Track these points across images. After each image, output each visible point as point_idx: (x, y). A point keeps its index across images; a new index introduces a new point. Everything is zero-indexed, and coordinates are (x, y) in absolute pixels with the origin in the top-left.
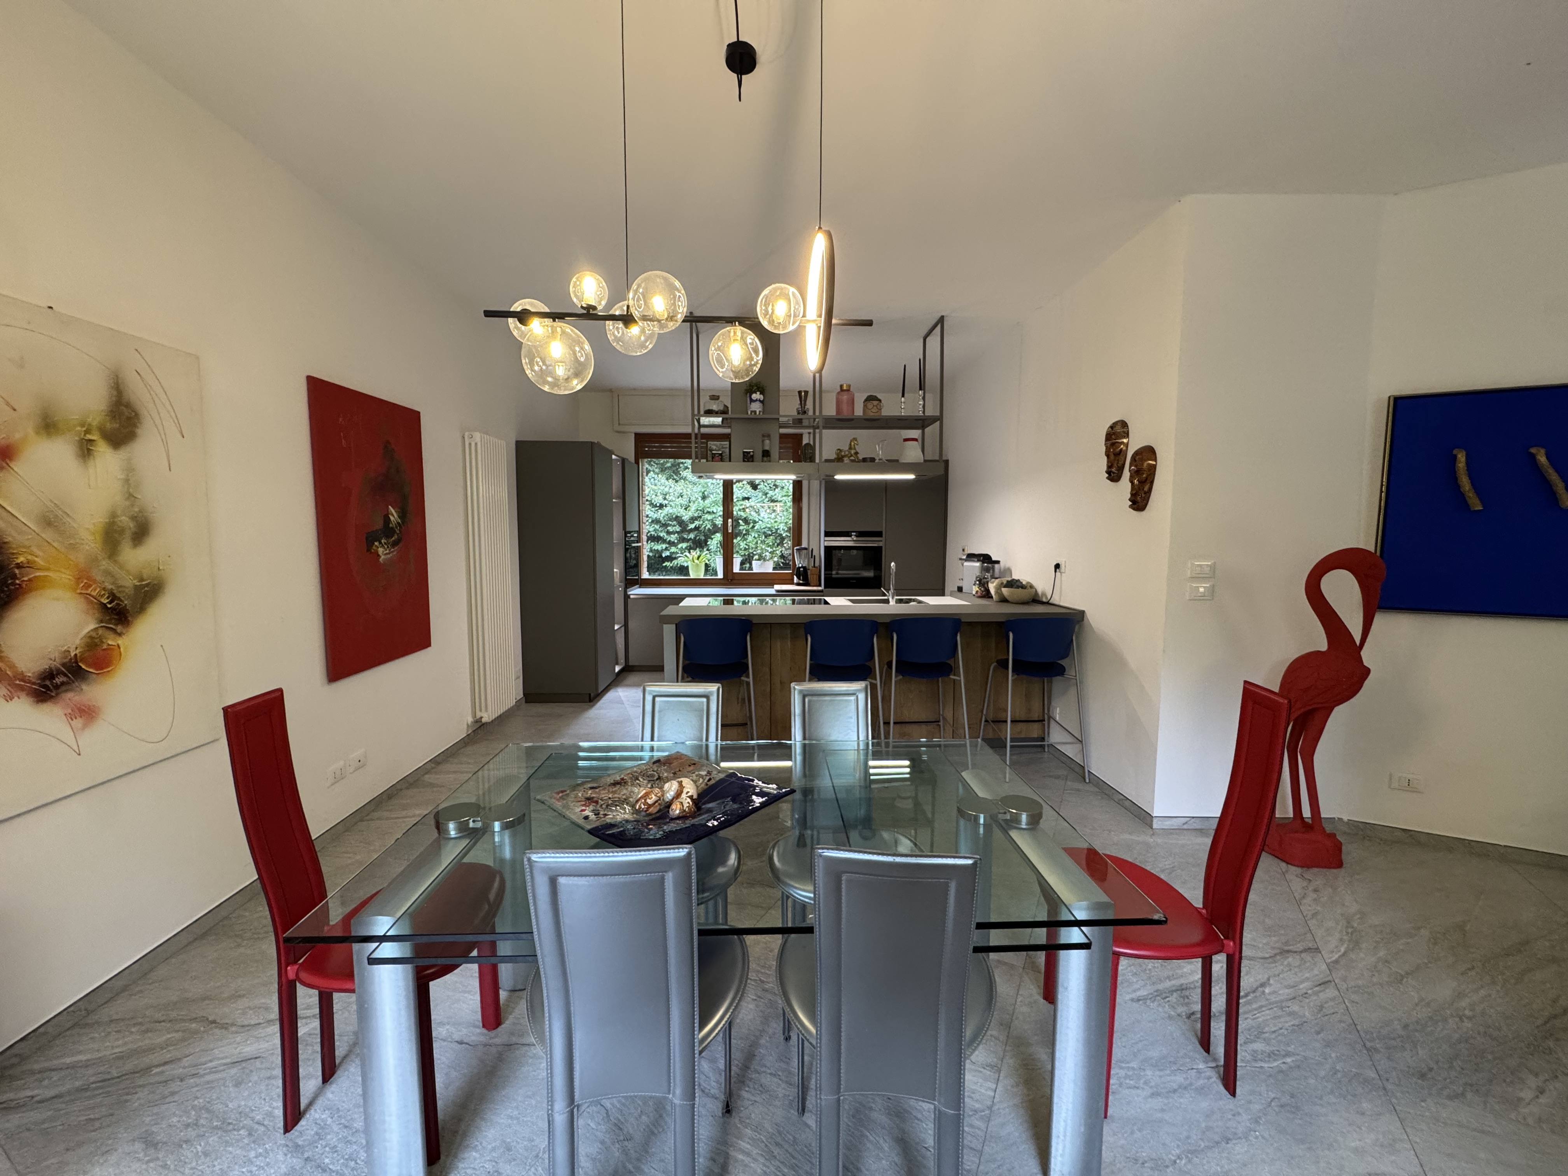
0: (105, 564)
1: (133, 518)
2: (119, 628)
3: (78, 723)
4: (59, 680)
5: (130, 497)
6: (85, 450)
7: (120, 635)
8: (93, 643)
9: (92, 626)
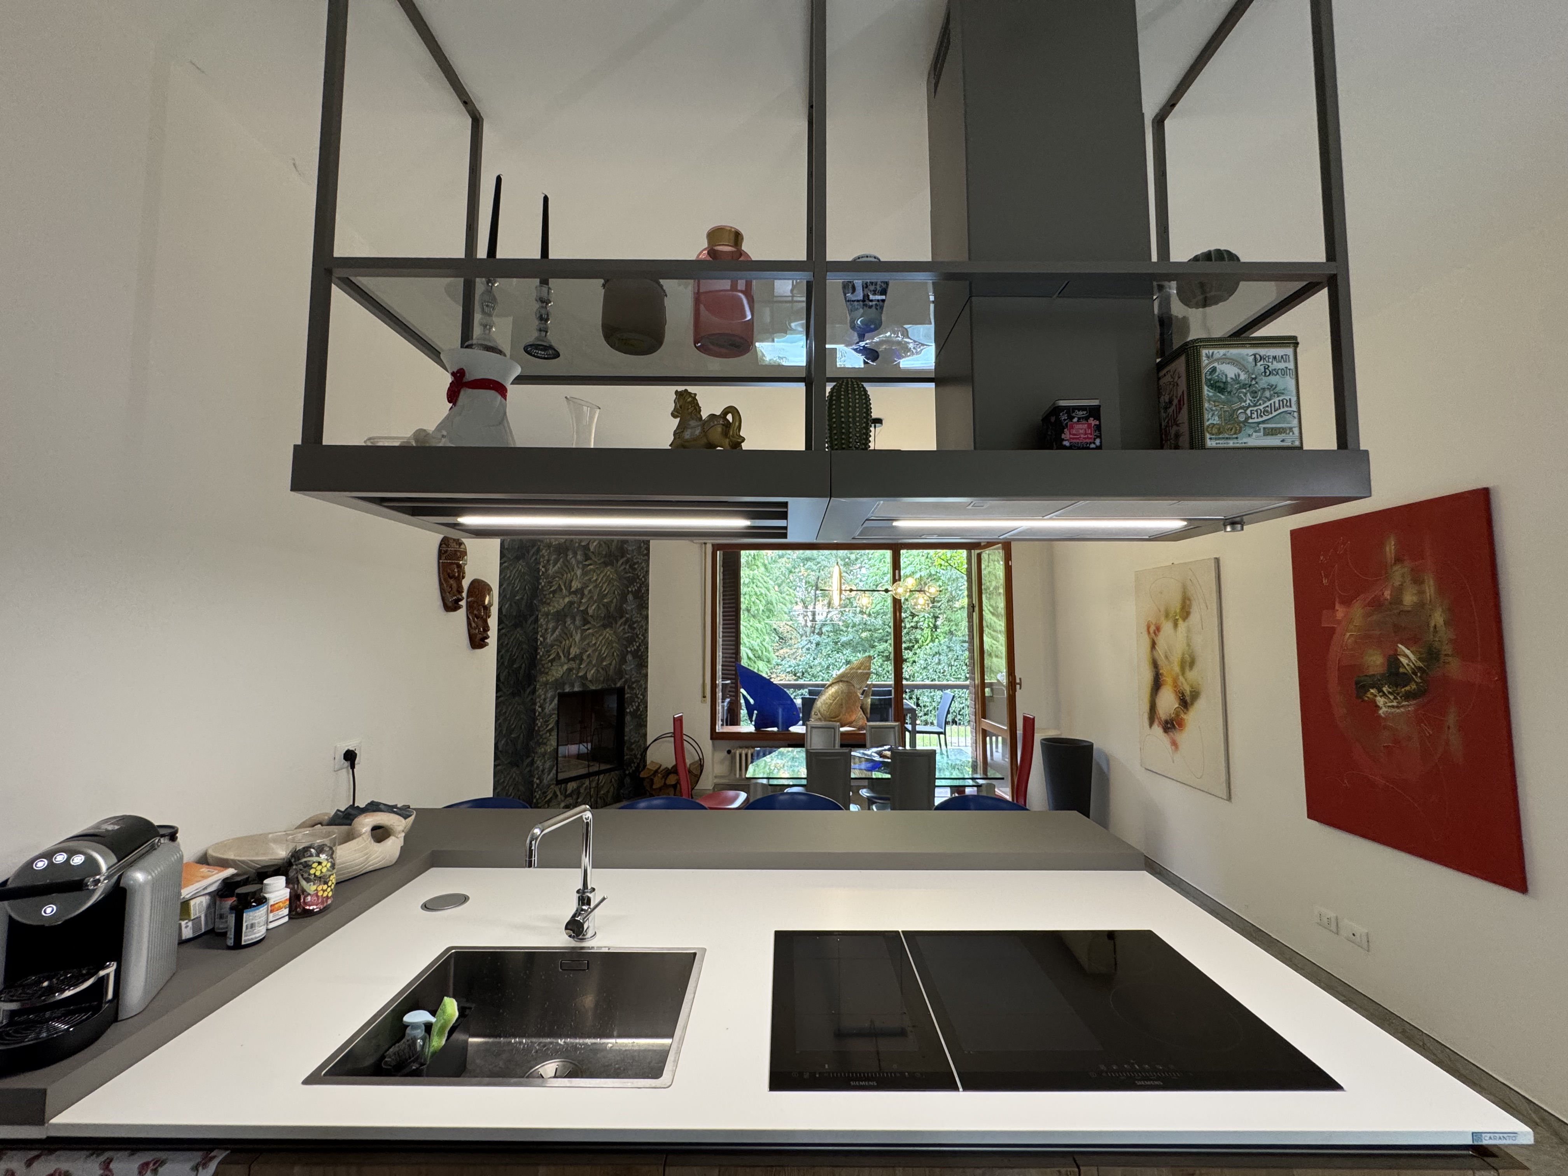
0: (1181, 677)
1: (1190, 656)
2: (1185, 710)
3: (1173, 747)
4: (1169, 726)
5: (1188, 645)
6: (1176, 625)
7: (1185, 713)
8: (1177, 715)
9: (1177, 705)
